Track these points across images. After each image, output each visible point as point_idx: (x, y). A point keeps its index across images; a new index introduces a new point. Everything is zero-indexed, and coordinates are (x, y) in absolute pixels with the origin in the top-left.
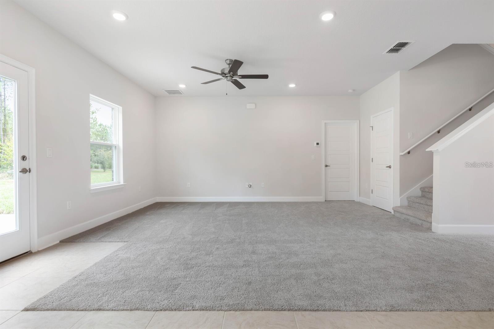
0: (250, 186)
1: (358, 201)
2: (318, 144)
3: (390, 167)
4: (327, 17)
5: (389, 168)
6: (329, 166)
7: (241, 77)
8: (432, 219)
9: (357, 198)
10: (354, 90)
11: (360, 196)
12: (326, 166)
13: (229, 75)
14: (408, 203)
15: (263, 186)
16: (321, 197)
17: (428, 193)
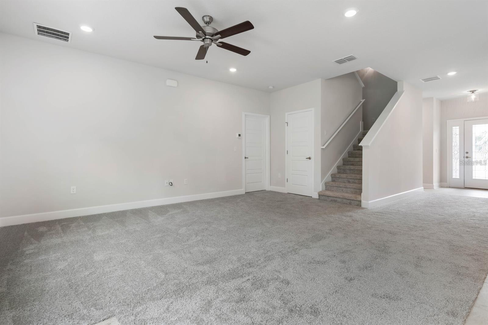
0: (171, 184)
1: (269, 190)
2: (239, 135)
3: (310, 158)
4: (351, 13)
5: (308, 159)
6: (248, 158)
7: (221, 44)
8: (361, 198)
9: (268, 188)
10: (273, 87)
11: (270, 185)
12: (245, 158)
13: (210, 37)
14: (326, 187)
15: (186, 183)
16: (241, 190)
17: (338, 179)
